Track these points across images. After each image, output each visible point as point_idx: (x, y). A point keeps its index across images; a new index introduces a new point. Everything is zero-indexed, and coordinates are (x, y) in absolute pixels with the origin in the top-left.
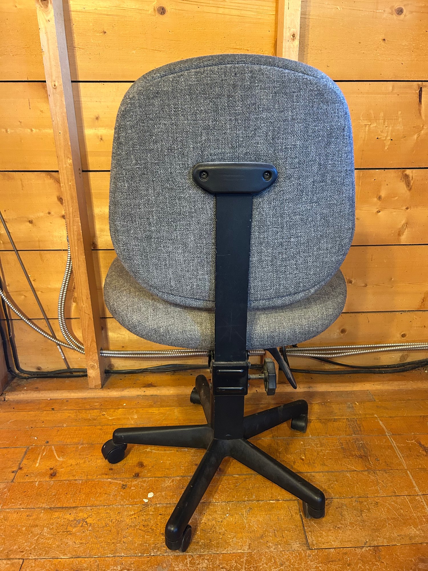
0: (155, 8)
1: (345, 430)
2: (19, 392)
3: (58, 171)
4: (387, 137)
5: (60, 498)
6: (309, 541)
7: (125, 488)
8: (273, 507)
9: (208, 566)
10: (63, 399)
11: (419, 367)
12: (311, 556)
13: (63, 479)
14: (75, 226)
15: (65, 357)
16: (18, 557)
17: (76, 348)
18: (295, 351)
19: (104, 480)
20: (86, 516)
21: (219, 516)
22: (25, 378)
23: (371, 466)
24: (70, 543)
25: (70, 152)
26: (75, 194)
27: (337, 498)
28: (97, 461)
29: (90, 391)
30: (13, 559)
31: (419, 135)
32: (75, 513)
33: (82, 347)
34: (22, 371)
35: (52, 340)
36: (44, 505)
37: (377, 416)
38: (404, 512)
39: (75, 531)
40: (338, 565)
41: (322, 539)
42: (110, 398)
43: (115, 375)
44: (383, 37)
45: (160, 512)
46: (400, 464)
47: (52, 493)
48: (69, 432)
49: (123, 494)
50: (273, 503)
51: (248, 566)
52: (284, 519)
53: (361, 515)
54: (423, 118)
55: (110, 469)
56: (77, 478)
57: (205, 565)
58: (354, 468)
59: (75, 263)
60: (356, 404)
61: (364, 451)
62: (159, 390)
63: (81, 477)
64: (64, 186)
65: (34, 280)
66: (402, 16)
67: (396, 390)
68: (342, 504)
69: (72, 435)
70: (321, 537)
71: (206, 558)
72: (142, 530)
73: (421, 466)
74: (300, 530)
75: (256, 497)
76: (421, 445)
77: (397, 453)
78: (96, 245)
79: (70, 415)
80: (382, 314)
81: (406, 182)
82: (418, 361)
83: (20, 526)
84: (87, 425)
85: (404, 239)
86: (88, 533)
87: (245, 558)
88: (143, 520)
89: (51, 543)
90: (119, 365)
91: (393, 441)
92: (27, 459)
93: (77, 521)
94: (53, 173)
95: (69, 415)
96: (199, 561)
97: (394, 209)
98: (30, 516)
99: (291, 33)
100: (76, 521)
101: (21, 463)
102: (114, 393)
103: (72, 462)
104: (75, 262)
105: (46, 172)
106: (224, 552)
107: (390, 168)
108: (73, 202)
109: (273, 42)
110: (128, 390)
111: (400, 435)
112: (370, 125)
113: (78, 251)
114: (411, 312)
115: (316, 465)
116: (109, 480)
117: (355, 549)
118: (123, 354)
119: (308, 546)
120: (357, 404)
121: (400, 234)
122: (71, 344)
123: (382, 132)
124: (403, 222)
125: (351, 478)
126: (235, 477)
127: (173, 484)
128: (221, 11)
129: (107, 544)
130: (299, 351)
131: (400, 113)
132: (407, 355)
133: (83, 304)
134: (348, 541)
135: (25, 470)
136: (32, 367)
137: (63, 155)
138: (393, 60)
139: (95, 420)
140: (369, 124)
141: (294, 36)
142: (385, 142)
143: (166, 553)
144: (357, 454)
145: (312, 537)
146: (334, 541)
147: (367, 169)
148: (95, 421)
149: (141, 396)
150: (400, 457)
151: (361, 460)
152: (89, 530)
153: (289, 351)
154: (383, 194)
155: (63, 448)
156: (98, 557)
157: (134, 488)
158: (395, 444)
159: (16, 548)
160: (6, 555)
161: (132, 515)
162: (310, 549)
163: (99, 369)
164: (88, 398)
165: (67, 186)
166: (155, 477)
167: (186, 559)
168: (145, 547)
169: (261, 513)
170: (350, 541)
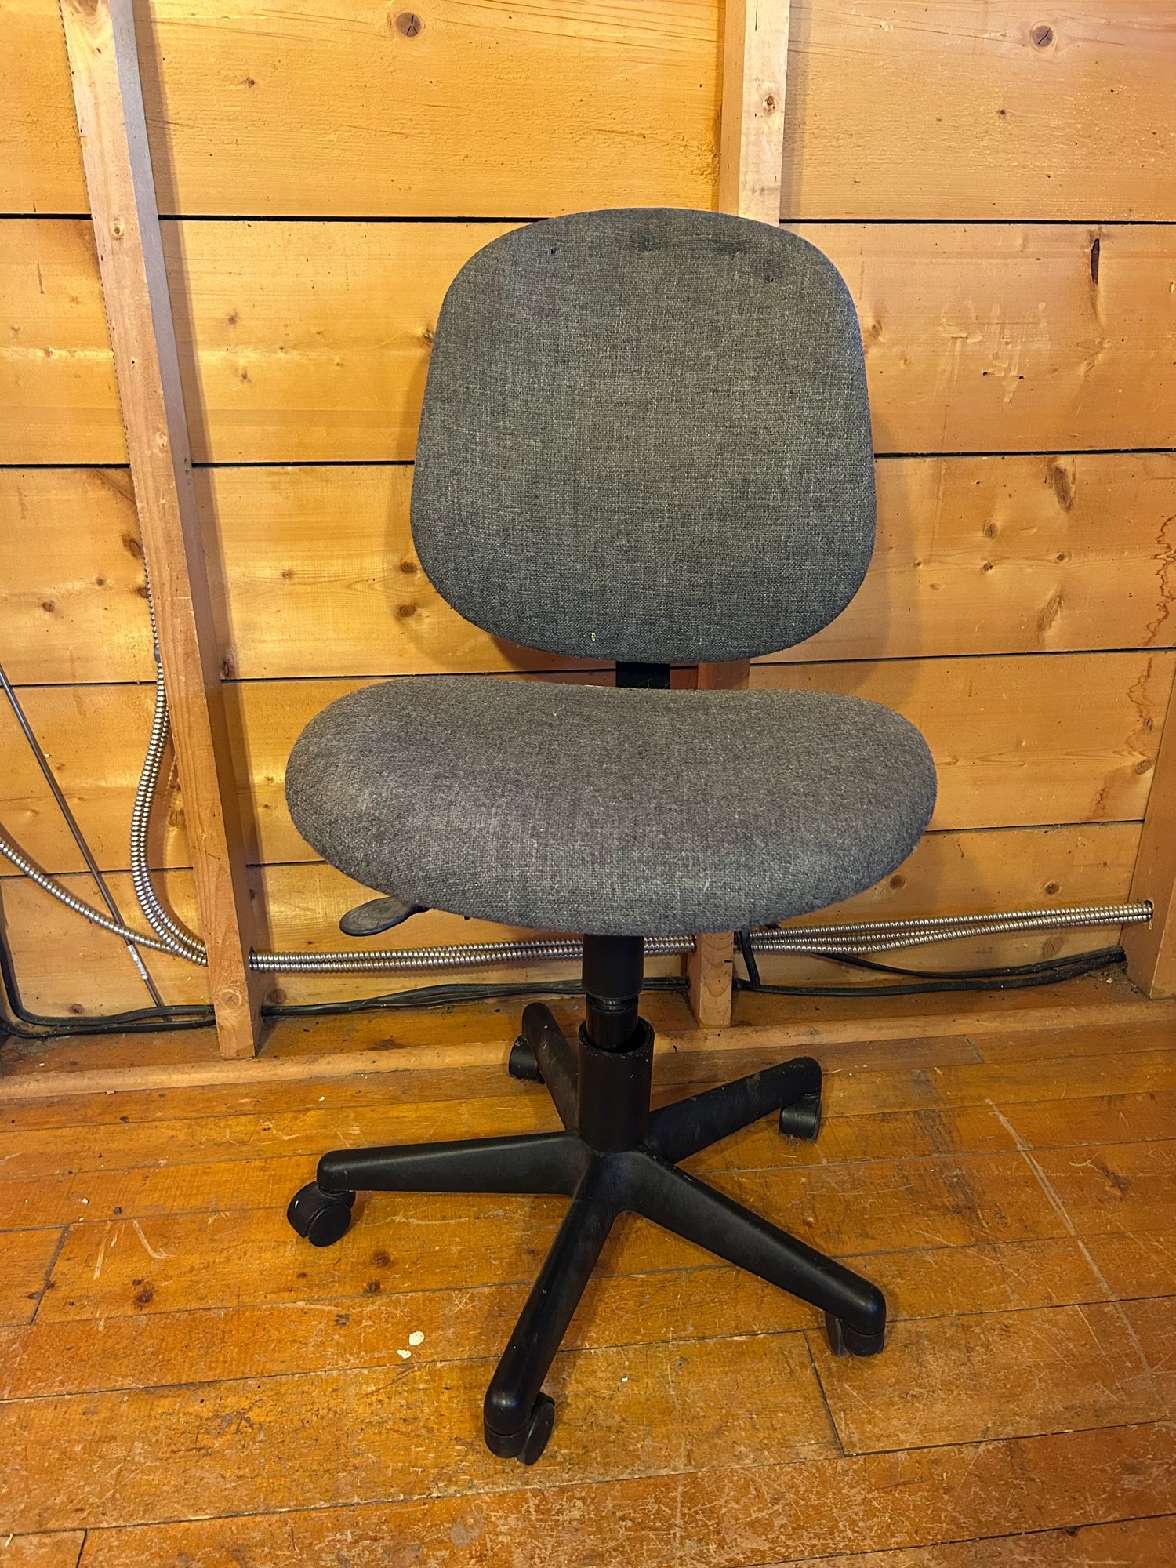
0: (392, 16)
1: (911, 1141)
2: (25, 1076)
3: (127, 466)
4: (1009, 369)
5: (169, 1361)
6: (842, 1435)
7: (344, 1324)
8: (743, 1353)
9: (584, 1516)
10: (151, 1090)
11: (1091, 969)
12: (851, 1472)
13: (172, 1309)
14: (177, 618)
15: (148, 974)
16: (68, 1525)
17: (181, 950)
18: (773, 938)
19: (288, 1305)
20: (245, 1404)
21: (602, 1383)
22: (38, 1037)
23: (985, 1233)
24: (210, 1478)
25: (162, 415)
26: (177, 532)
27: (905, 1320)
28: (262, 1255)
29: (223, 1065)
30: (56, 1531)
31: (1091, 366)
32: (217, 1397)
33: (199, 947)
34: (29, 1018)
35: (112, 931)
36: (129, 1382)
37: (991, 1103)
38: (1075, 1346)
39: (220, 1445)
40: (920, 1493)
41: (874, 1428)
42: (281, 1083)
43: (292, 1019)
44: (999, 104)
45: (445, 1380)
46: (1059, 1224)
47: (147, 1347)
48: (177, 1179)
49: (342, 1340)
50: (742, 1342)
51: (689, 1509)
52: (772, 1382)
53: (969, 1360)
54: (1103, 318)
55: (299, 1276)
56: (210, 1303)
57: (576, 1514)
58: (941, 1240)
59: (180, 720)
60: (936, 1072)
61: (964, 1194)
62: (415, 1055)
63: (222, 1301)
64: (146, 510)
65: (59, 768)
66: (1050, 49)
67: (1033, 1031)
68: (919, 1335)
69: (184, 1189)
70: (869, 1422)
71: (578, 1495)
72: (402, 1433)
73: (1111, 1225)
74: (817, 1407)
75: (695, 1328)
76: (1108, 1172)
77: (1048, 1196)
78: (233, 667)
79: (174, 1133)
80: (995, 834)
81: (1057, 488)
82: (1089, 953)
83: (66, 1442)
84: (223, 1158)
85: (1052, 637)
86: (256, 1449)
87: (680, 1489)
88: (401, 1406)
89: (156, 1482)
90: (299, 991)
91: (1038, 1167)
92: (68, 1259)
93: (223, 1418)
94: (110, 471)
95: (171, 1133)
96: (561, 1504)
97: (1027, 558)
98: (93, 1414)
99: (763, 93)
100: (220, 1420)
101: (51, 1270)
102: (290, 1070)
103: (194, 1260)
104: (179, 715)
105: (89, 469)
106: (623, 1477)
107: (1017, 451)
108: (171, 552)
109: (712, 114)
110: (329, 1059)
111: (1054, 1148)
112: (967, 338)
113: (187, 686)
114: (1071, 828)
115: (845, 1237)
116: (299, 1303)
117: (959, 1450)
118: (311, 962)
119: (839, 1449)
120: (938, 1071)
121: (1041, 627)
122: (169, 940)
123: (996, 356)
124: (1051, 593)
125: (935, 1266)
126: (636, 1280)
127: (473, 1306)
128: (570, 28)
129: (311, 1476)
130: (783, 937)
131: (1042, 306)
132: (1062, 940)
133: (203, 831)
134: (940, 1430)
135: (64, 1291)
136: (55, 1005)
137: (142, 423)
138: (1024, 167)
139: (244, 1143)
140: (964, 335)
141: (770, 101)
142: (1004, 383)
143: (470, 1488)
144: (948, 1204)
145: (847, 1425)
146: (906, 1431)
147: (957, 454)
148: (244, 1148)
149: (365, 1074)
150: (1057, 1206)
151: (959, 1219)
152: (259, 1442)
153: (758, 938)
154: (999, 520)
155: (163, 1223)
156: (290, 1511)
157: (370, 1323)
158: (1041, 1173)
159: (62, 1502)
160: (38, 1522)
161: (372, 1393)
162: (846, 1456)
163: (247, 1006)
164: (221, 1085)
165: (155, 509)
166: (423, 1291)
167: (526, 1501)
168: (413, 1477)
169: (712, 1370)
170: (947, 1429)
